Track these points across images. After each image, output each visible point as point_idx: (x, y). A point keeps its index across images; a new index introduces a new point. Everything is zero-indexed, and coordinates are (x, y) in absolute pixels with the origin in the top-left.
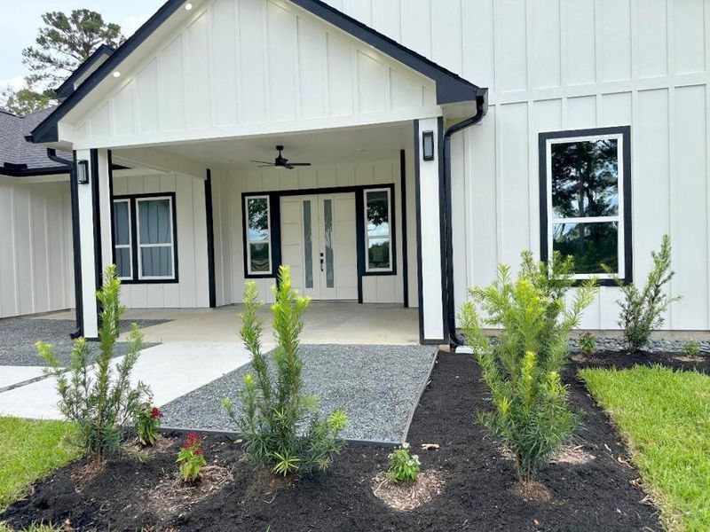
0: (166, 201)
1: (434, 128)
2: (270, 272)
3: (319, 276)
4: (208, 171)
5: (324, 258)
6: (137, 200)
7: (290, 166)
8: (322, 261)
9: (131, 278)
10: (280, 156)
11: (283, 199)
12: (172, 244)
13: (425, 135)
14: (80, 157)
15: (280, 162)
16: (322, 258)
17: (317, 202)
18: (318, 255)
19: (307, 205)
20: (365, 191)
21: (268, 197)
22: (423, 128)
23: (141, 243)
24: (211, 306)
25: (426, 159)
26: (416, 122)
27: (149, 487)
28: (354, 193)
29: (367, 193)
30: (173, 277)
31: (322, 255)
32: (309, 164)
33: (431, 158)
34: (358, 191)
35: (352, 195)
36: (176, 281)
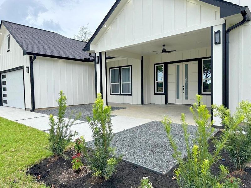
0: (129, 68)
1: (221, 29)
2: (163, 93)
3: (182, 95)
4: (142, 57)
5: (184, 88)
6: (121, 68)
7: (168, 52)
8: (183, 89)
9: (119, 93)
10: (164, 49)
11: (169, 65)
12: (131, 83)
13: (216, 33)
14: (97, 55)
15: (164, 51)
16: (183, 87)
17: (182, 66)
18: (182, 86)
19: (178, 67)
20: (203, 60)
21: (163, 65)
22: (215, 30)
23: (122, 82)
24: (142, 104)
25: (216, 44)
26: (212, 28)
27: (65, 170)
28: (198, 61)
29: (204, 61)
30: (131, 94)
31: (183, 86)
32: (175, 51)
33: (219, 43)
34: (199, 60)
35: (197, 62)
36: (131, 95)
